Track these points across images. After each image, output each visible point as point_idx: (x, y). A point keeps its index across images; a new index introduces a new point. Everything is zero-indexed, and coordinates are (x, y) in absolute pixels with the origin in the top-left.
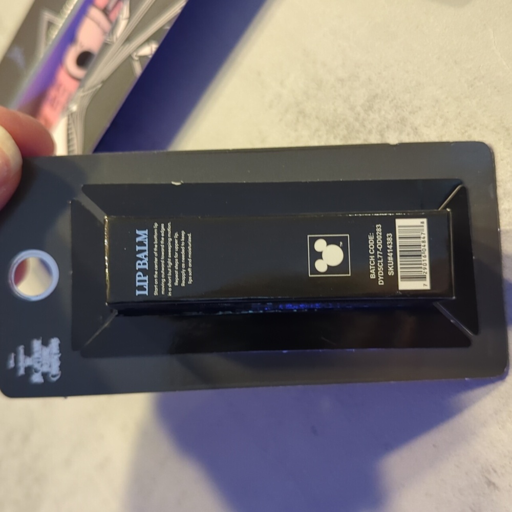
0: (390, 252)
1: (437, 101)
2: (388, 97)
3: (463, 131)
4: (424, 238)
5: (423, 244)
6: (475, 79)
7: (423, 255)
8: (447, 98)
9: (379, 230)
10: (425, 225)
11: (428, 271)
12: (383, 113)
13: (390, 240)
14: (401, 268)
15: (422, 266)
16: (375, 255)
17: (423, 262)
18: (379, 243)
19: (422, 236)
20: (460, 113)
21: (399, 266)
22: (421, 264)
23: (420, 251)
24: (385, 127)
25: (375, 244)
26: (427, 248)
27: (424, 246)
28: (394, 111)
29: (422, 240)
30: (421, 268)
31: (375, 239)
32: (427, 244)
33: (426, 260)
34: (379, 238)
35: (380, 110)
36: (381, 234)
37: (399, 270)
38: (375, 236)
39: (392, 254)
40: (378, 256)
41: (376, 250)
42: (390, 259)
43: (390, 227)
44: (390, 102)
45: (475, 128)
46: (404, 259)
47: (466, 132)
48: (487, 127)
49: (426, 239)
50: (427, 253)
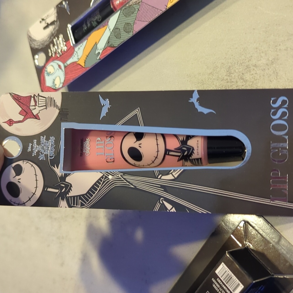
0: (223, 285)
1: (257, 48)
2: (235, 63)
3: (276, 50)
4: (227, 270)
5: (229, 273)
6: (266, 28)
7: (232, 276)
8: (260, 44)
9: (214, 281)
10: (224, 265)
11: (238, 281)
12: (237, 71)
13: (219, 281)
14: (230, 288)
15: (235, 281)
16: (220, 290)
17: (234, 279)
18: (218, 285)
19: (226, 270)
20: (269, 45)
21: (229, 288)
22: (234, 280)
23: (230, 276)
24: (242, 75)
25: (217, 287)
26: (231, 273)
27: (230, 273)
28: (241, 66)
29: (227, 271)
30: (235, 282)
31: (215, 285)
32: (230, 271)
33: (234, 277)
34: (216, 283)
35: (235, 71)
36: (215, 281)
37: (230, 289)
38: (214, 284)
39: (224, 285)
40: (221, 290)
41: (218, 288)
42: (225, 288)
43: (216, 277)
44: (237, 64)
45: (280, 45)
46: (229, 283)
47: (277, 49)
48: (284, 41)
49: (229, 270)
50: (233, 275)
